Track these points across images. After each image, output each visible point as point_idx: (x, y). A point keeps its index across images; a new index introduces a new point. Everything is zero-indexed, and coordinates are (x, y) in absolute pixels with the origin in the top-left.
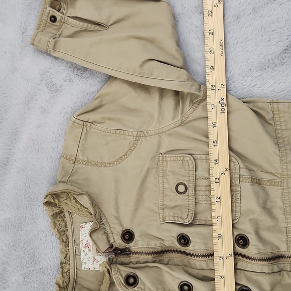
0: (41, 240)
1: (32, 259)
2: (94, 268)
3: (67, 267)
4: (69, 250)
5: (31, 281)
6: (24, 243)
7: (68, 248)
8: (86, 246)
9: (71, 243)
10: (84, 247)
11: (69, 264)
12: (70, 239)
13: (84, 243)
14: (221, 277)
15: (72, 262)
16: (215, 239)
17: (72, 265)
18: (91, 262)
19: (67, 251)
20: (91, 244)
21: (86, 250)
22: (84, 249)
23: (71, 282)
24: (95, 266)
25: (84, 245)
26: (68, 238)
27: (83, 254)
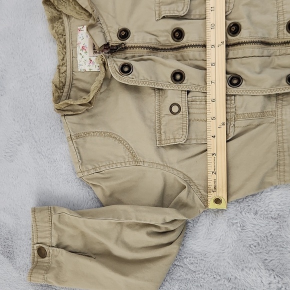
0: (39, 47)
1: (30, 65)
2: (90, 69)
3: (63, 69)
4: (66, 53)
5: (28, 87)
6: (22, 51)
7: (65, 50)
8: (83, 48)
9: (69, 45)
10: (81, 50)
11: (66, 66)
12: (68, 42)
13: (81, 45)
14: (212, 65)
15: (68, 63)
16: (209, 28)
17: (69, 67)
18: (87, 64)
19: (64, 53)
20: (87, 46)
21: (83, 53)
22: (81, 52)
23: (67, 84)
24: (91, 68)
25: (81, 48)
26: (65, 42)
27: (79, 57)
